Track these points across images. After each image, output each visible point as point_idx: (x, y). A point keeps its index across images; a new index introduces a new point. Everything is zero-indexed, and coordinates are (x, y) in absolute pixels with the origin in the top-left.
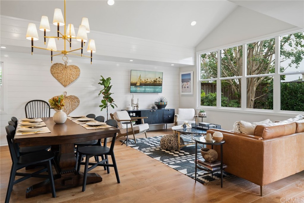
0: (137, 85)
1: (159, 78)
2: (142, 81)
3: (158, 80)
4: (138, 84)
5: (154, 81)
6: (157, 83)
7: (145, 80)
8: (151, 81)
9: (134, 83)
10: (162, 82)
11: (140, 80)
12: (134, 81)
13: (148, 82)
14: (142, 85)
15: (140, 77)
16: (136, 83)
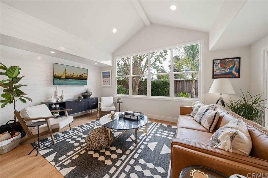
0: (62, 78)
1: (85, 73)
2: (68, 75)
3: (84, 75)
4: (64, 77)
5: (80, 75)
6: (83, 77)
7: (71, 74)
8: (77, 76)
9: (58, 76)
10: (87, 77)
11: (66, 74)
12: (58, 74)
13: (74, 76)
14: (67, 78)
15: (65, 71)
16: (61, 76)
